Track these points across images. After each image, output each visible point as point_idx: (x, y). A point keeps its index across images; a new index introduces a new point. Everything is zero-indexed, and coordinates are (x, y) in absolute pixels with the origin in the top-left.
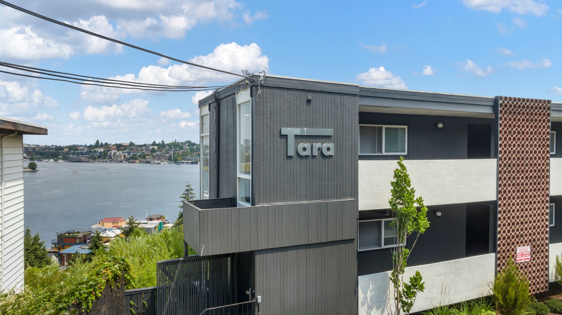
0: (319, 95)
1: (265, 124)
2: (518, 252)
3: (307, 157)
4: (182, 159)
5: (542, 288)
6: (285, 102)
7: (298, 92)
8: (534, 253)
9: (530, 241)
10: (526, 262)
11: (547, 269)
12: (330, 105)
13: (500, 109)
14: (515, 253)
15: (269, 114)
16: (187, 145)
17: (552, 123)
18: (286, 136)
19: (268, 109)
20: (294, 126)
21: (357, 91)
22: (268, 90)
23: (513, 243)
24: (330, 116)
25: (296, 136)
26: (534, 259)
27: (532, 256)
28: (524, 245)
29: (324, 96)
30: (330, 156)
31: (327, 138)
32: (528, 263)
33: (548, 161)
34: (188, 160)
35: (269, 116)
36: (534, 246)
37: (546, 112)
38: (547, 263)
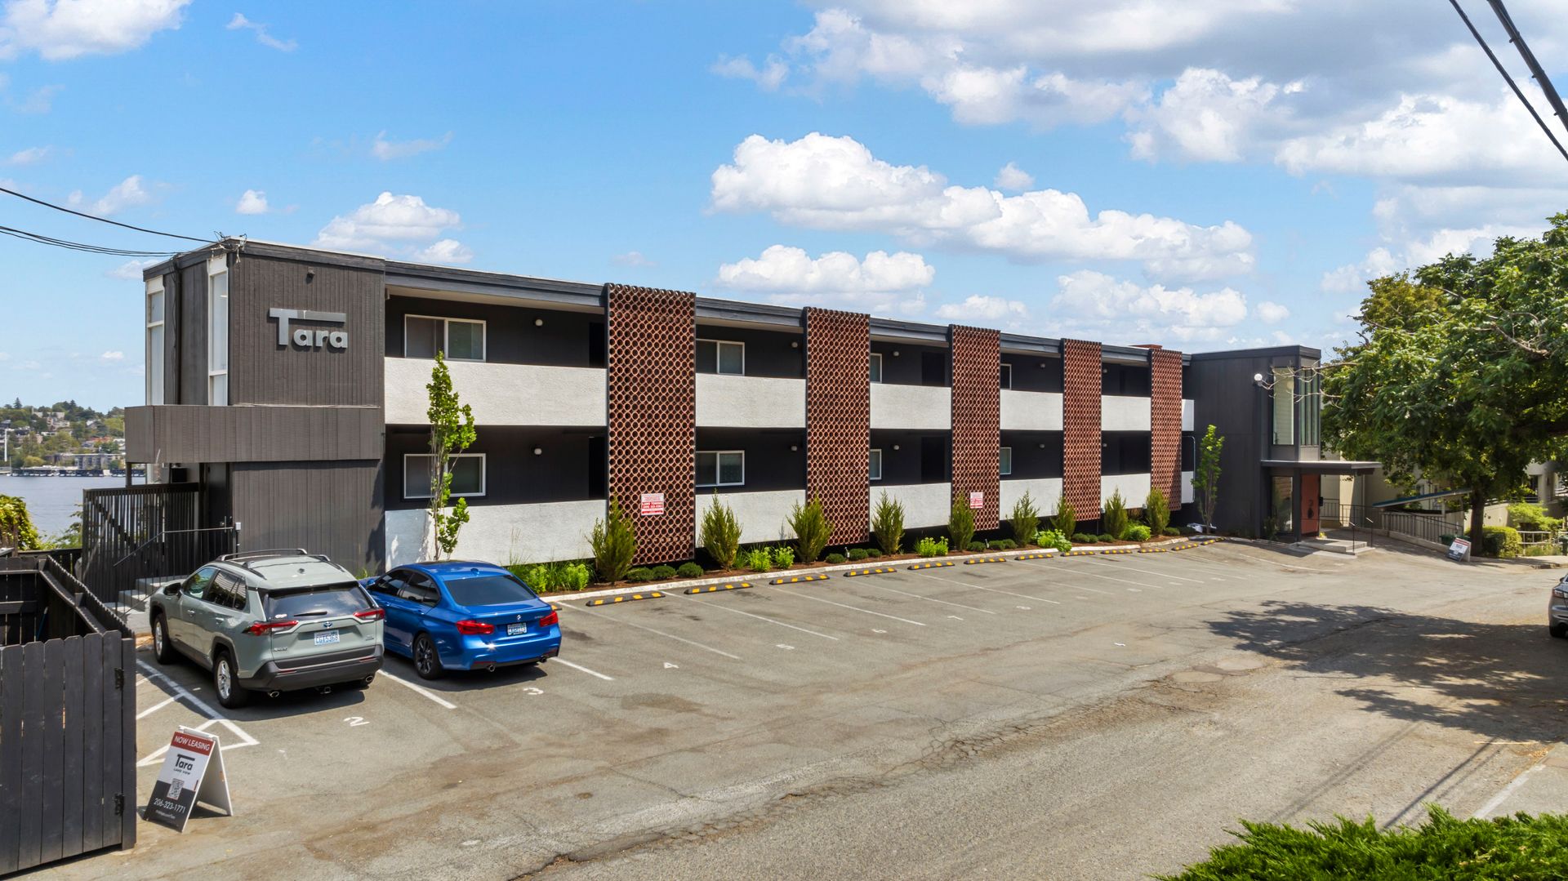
0: (325, 270)
1: (247, 302)
2: (643, 500)
3: (307, 348)
4: (43, 461)
5: (684, 555)
6: (276, 276)
7: (295, 266)
8: (671, 504)
9: (664, 487)
10: (657, 516)
11: (693, 529)
12: (341, 283)
13: (610, 301)
14: (639, 502)
15: (252, 288)
16: (61, 415)
17: (698, 326)
18: (276, 320)
19: (251, 283)
20: (288, 307)
21: (383, 267)
22: (251, 260)
23: (635, 488)
24: (341, 297)
25: (292, 321)
26: (671, 513)
27: (667, 509)
28: (653, 492)
29: (333, 271)
30: (342, 350)
31: (338, 325)
32: (660, 518)
33: (692, 378)
34: (66, 465)
35: (252, 292)
36: (671, 496)
37: (688, 308)
38: (693, 520)
